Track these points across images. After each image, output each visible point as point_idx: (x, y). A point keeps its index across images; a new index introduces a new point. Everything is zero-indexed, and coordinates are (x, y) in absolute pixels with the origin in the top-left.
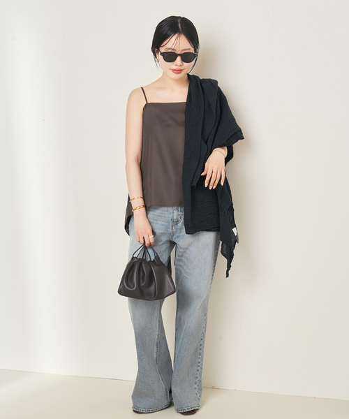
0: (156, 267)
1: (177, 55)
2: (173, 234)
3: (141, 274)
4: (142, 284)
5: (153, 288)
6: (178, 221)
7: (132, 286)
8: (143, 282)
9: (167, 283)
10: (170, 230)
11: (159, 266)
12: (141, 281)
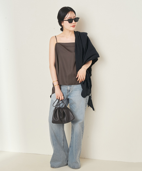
0: (65, 110)
1: (73, 20)
2: (68, 96)
3: (60, 114)
4: (61, 118)
5: (65, 118)
6: (70, 90)
7: (57, 119)
8: (61, 117)
9: (71, 116)
10: (67, 94)
11: (66, 109)
12: (60, 116)
